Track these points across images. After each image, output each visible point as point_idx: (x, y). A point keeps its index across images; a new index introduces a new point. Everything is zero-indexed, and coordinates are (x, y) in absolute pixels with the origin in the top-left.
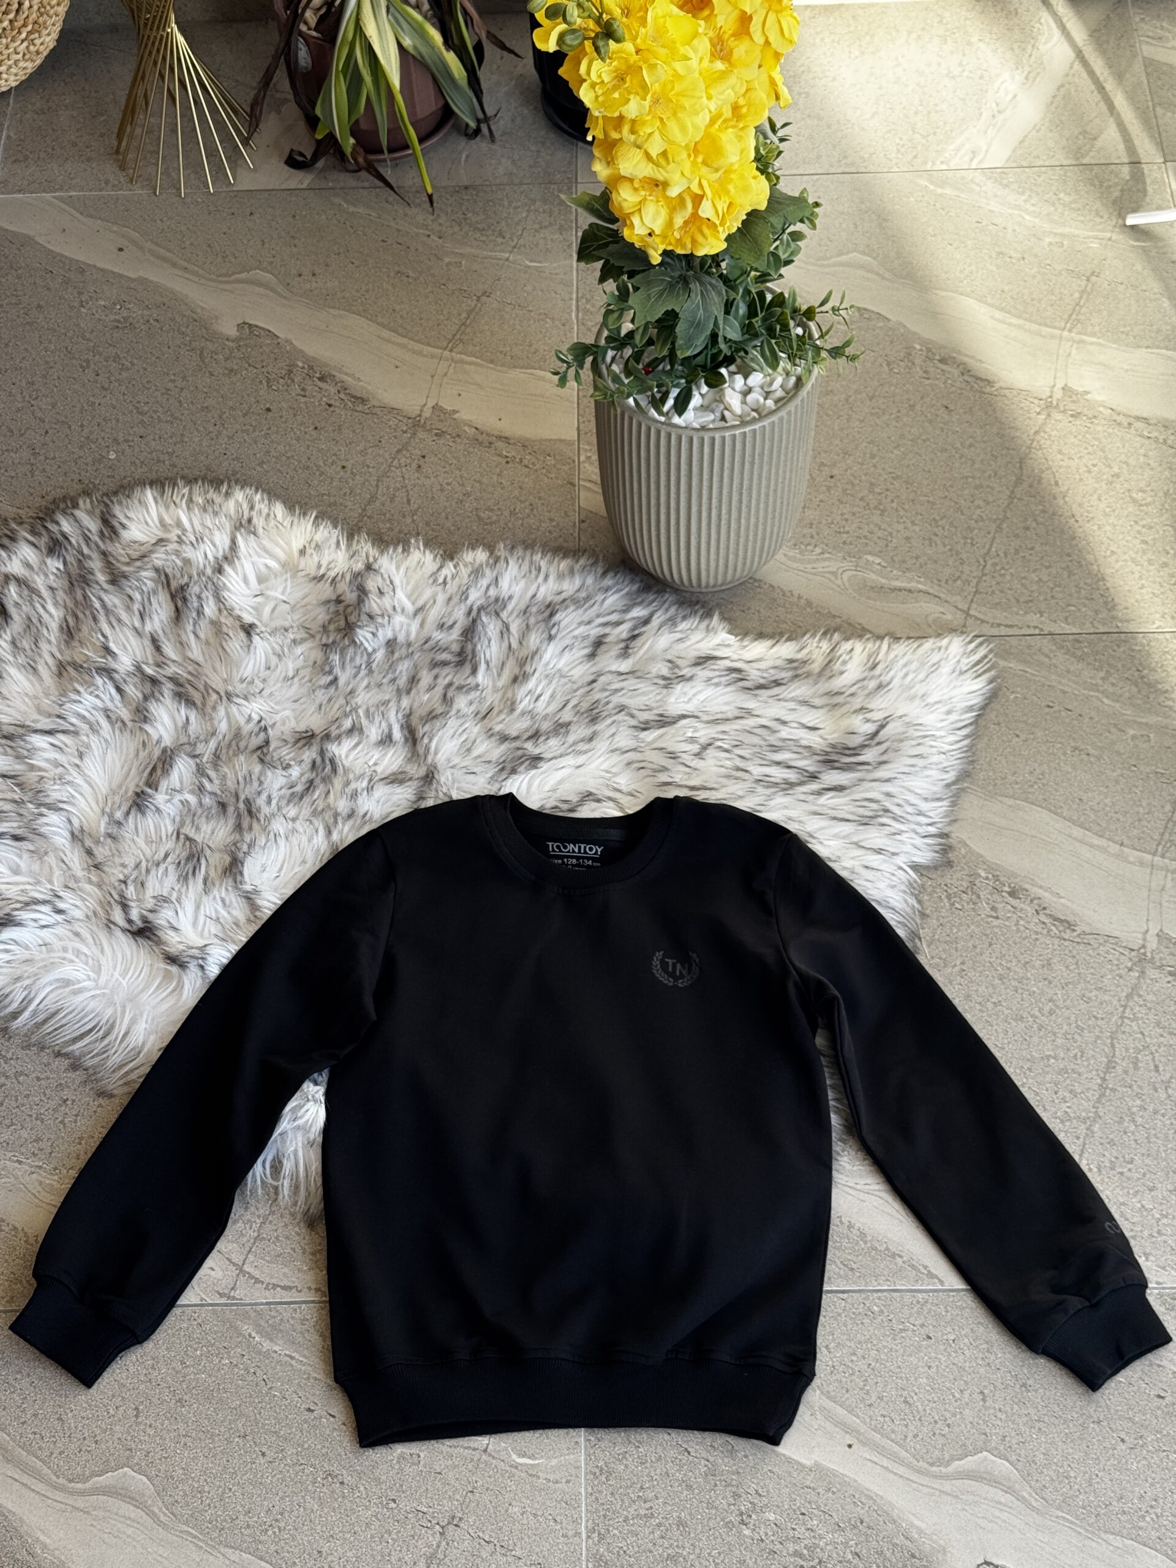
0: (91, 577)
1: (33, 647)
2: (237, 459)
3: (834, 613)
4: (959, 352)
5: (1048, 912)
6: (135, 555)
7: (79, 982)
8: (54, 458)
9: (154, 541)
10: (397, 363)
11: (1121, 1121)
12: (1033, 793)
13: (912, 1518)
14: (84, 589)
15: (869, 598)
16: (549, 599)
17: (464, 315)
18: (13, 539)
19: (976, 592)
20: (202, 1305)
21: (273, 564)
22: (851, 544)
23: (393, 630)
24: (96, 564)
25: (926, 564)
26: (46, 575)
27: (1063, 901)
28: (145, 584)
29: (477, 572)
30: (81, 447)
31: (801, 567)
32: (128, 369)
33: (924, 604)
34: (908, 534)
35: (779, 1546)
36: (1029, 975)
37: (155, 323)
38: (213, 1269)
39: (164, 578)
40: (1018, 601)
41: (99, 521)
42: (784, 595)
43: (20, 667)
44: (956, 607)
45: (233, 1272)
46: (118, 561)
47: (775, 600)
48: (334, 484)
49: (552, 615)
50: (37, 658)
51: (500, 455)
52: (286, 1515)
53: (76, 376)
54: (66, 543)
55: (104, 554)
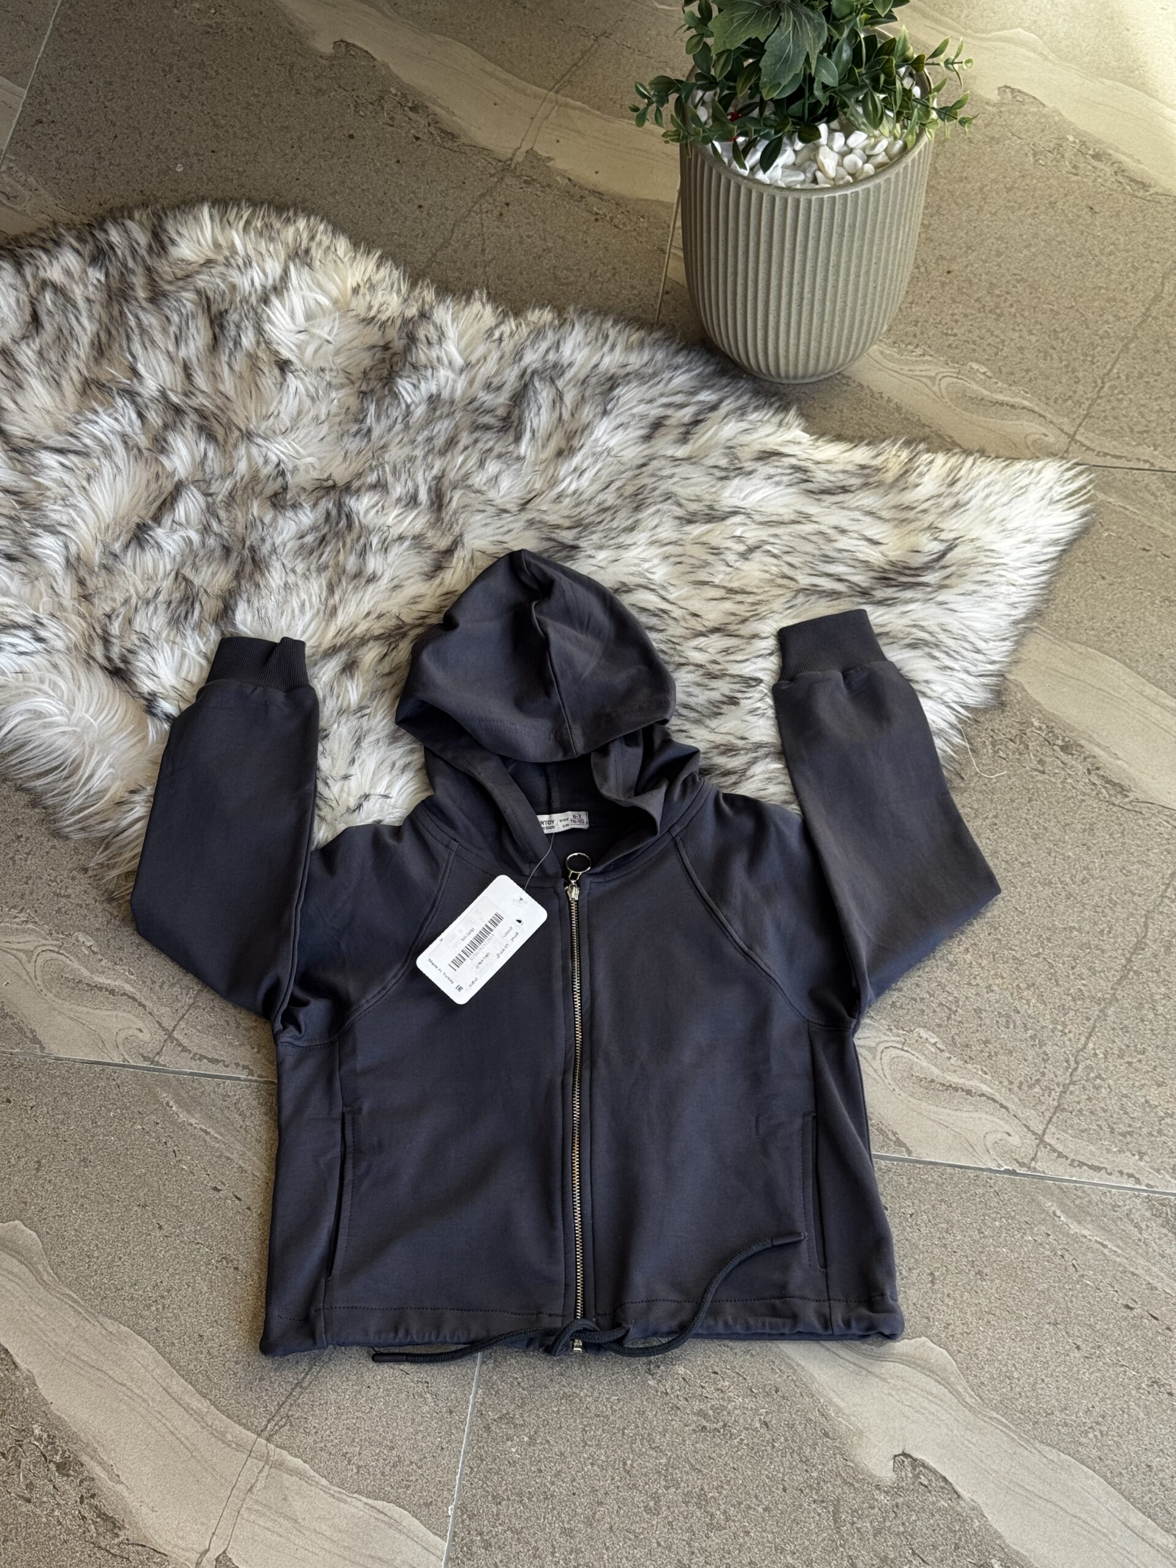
0: (131, 293)
1: (61, 360)
2: (309, 186)
3: (923, 421)
4: (1117, 150)
5: (1101, 773)
6: (180, 274)
7: (51, 716)
8: (118, 165)
9: (202, 262)
10: (498, 101)
11: (1140, 1007)
12: (1110, 643)
13: (832, 1394)
14: (120, 304)
15: (966, 410)
16: (612, 371)
17: (578, 55)
18: (57, 244)
19: (1086, 416)
20: (123, 1066)
21: (325, 301)
22: (956, 348)
23: (438, 385)
24: (139, 281)
25: (1036, 379)
26: (85, 286)
27: (1119, 762)
28: (184, 306)
29: (538, 333)
30: (149, 156)
31: (897, 368)
32: (211, 78)
33: (1025, 423)
34: (1022, 343)
35: (683, 1402)
36: (1067, 838)
37: (249, 33)
38: (141, 1031)
39: (205, 301)
40: (1132, 430)
41: (149, 234)
42: (872, 396)
43: (45, 380)
44: (1062, 430)
45: (161, 1036)
46: (162, 279)
47: (861, 401)
48: (408, 223)
49: (612, 388)
50: (62, 372)
51: (590, 212)
52: (174, 1293)
53: (156, 80)
54: (111, 253)
55: (149, 270)
